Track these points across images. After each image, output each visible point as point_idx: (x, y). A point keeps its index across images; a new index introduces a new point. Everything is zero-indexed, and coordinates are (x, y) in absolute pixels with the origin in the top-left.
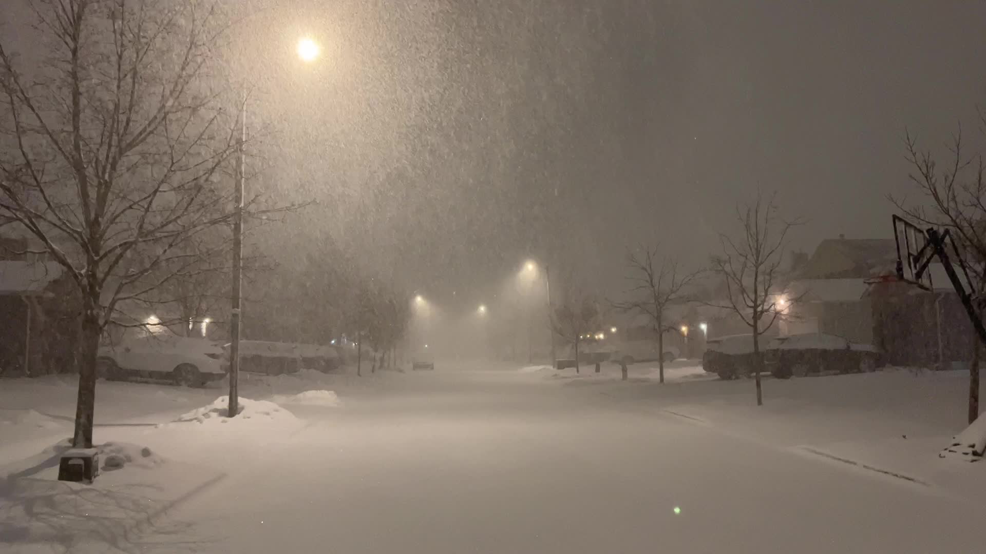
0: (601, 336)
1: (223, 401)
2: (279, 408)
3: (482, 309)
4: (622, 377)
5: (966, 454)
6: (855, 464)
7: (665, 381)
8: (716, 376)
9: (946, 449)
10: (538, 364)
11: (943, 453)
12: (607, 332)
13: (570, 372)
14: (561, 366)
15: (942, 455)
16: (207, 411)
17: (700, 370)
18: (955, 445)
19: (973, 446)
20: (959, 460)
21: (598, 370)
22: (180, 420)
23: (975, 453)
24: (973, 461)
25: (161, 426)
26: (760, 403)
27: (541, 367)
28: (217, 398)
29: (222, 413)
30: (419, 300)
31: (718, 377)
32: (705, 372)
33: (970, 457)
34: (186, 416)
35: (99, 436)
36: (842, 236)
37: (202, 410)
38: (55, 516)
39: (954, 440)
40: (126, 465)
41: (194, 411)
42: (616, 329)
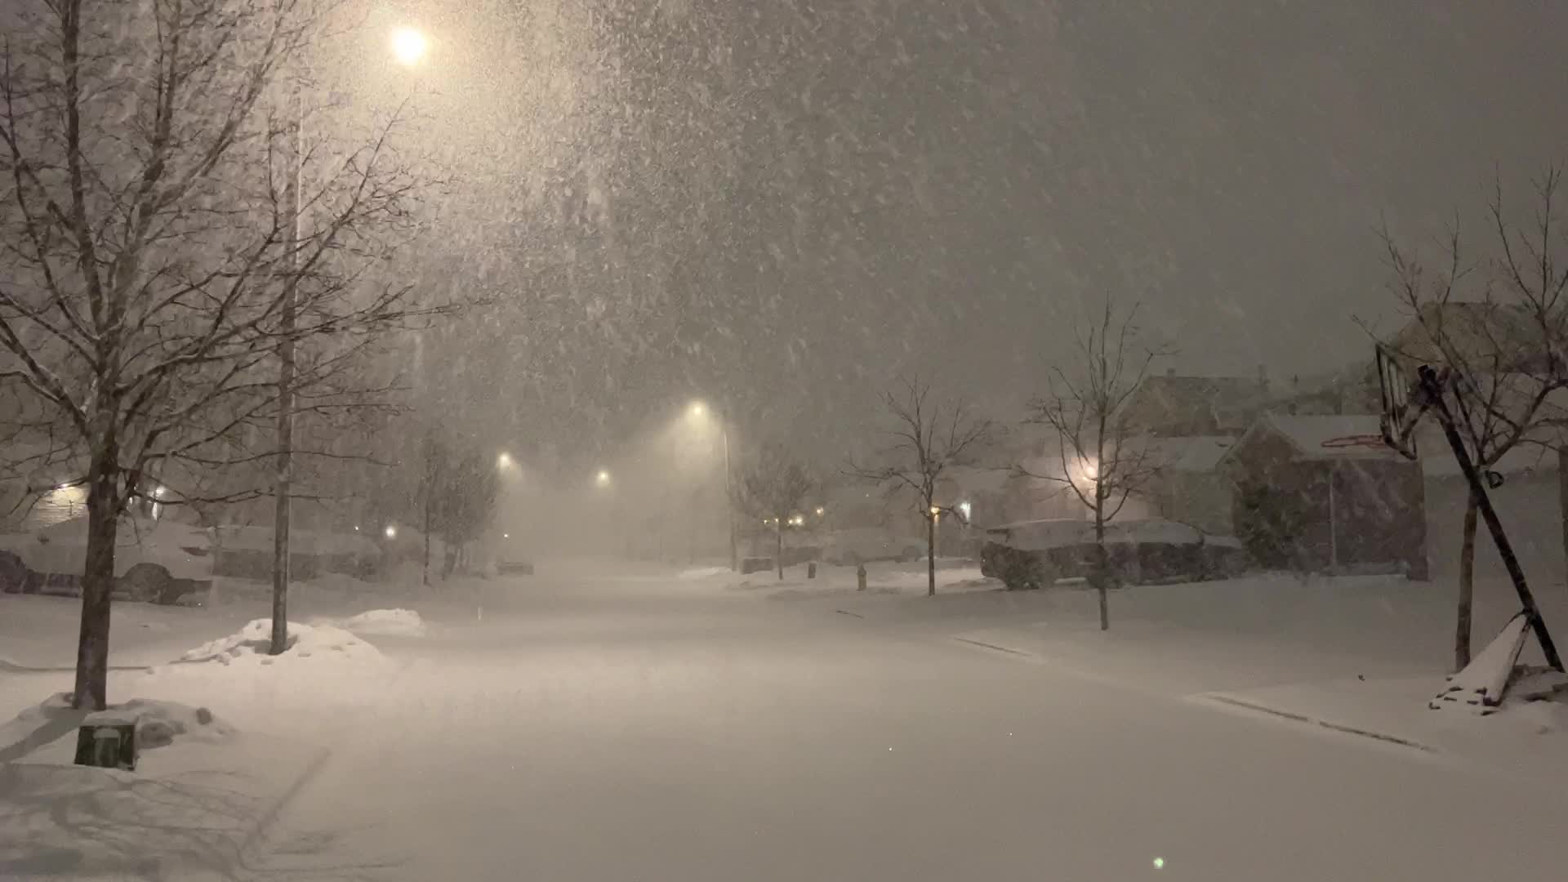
0: (799, 521)
1: (259, 627)
2: (356, 640)
3: (603, 476)
4: (857, 587)
5: (1475, 703)
6: (1304, 719)
7: (936, 592)
8: (999, 584)
9: (1439, 696)
10: (711, 565)
11: (1436, 702)
12: (807, 514)
13: (765, 578)
14: (749, 567)
15: (1434, 705)
16: (232, 645)
17: (975, 574)
18: (1453, 689)
19: (1484, 691)
20: (1462, 712)
21: (811, 574)
22: (184, 660)
23: (1487, 702)
24: (1486, 713)
25: (157, 669)
26: (1105, 627)
27: (714, 571)
28: (246, 622)
29: (259, 647)
30: (504, 460)
31: (1003, 586)
32: (983, 577)
33: (1482, 708)
34: (194, 653)
35: (119, 687)
36: (1171, 371)
37: (222, 642)
38: (106, 827)
39: (1449, 683)
40: (176, 738)
41: (209, 644)
42: (822, 510)
